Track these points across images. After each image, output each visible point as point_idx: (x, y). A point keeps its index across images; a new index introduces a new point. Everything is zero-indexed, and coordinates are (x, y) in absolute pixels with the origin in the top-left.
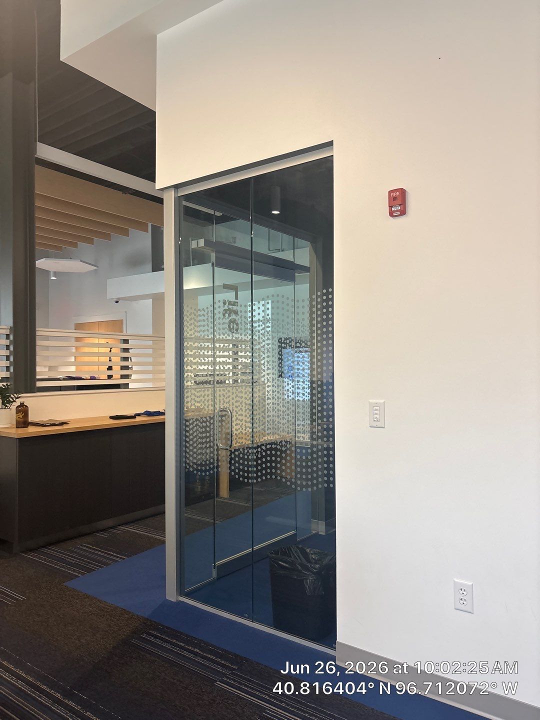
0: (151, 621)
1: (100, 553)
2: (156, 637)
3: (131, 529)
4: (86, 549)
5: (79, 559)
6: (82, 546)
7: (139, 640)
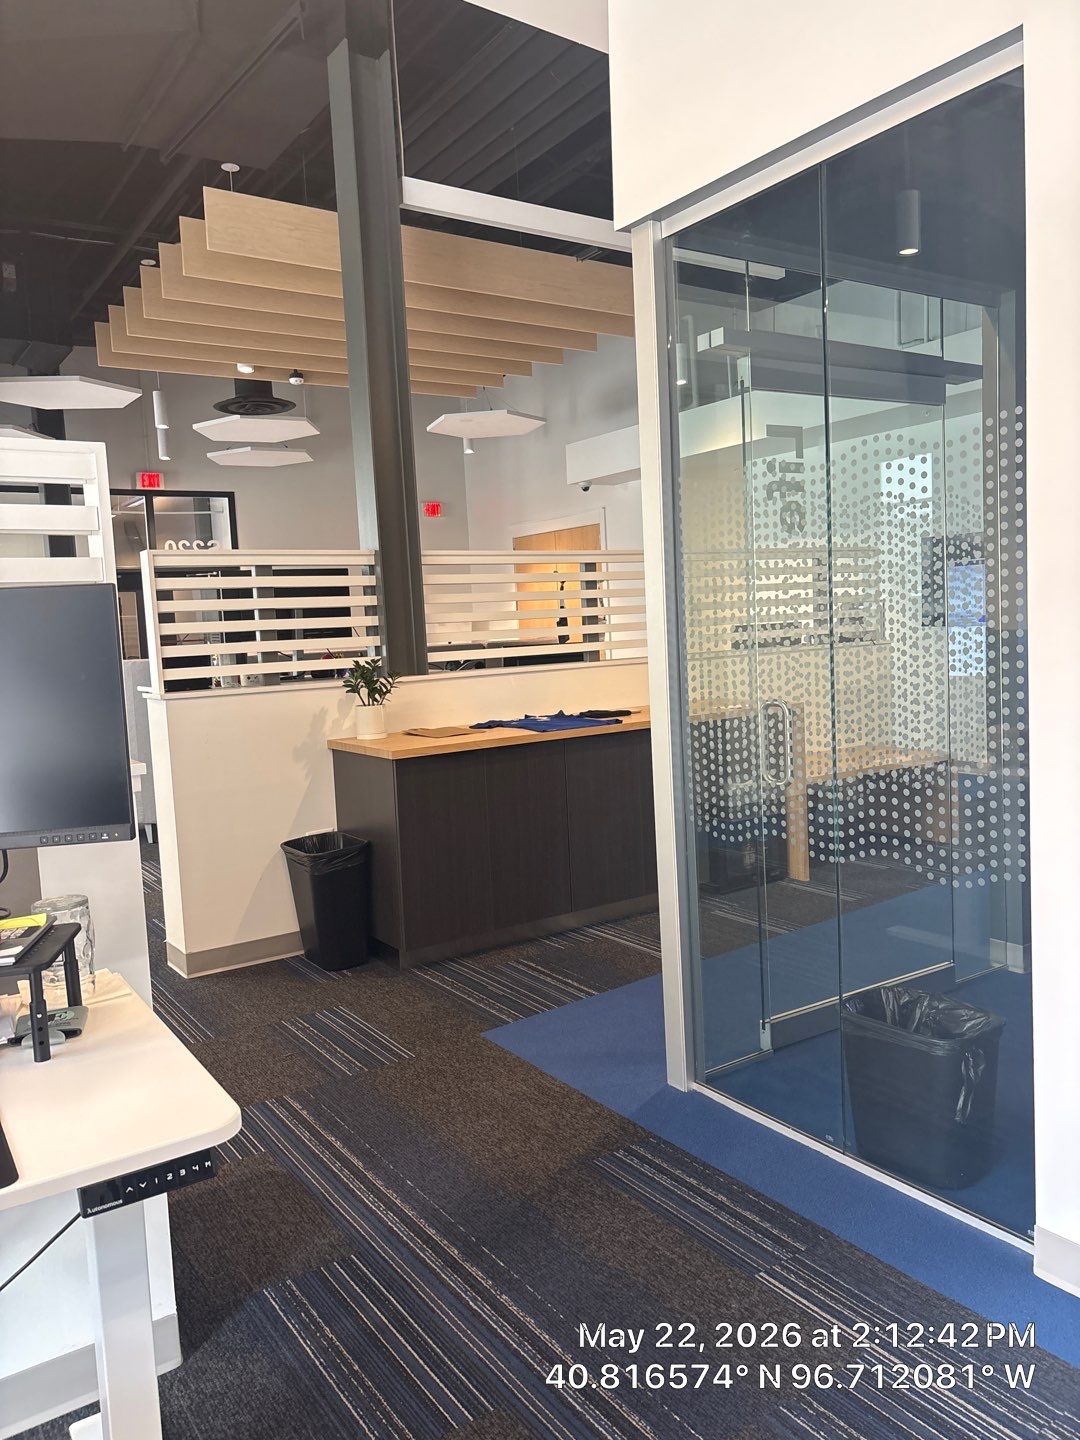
0: (634, 1125)
1: (549, 980)
2: (643, 1159)
3: (608, 934)
4: (525, 969)
5: (512, 989)
6: (520, 963)
7: (611, 1162)
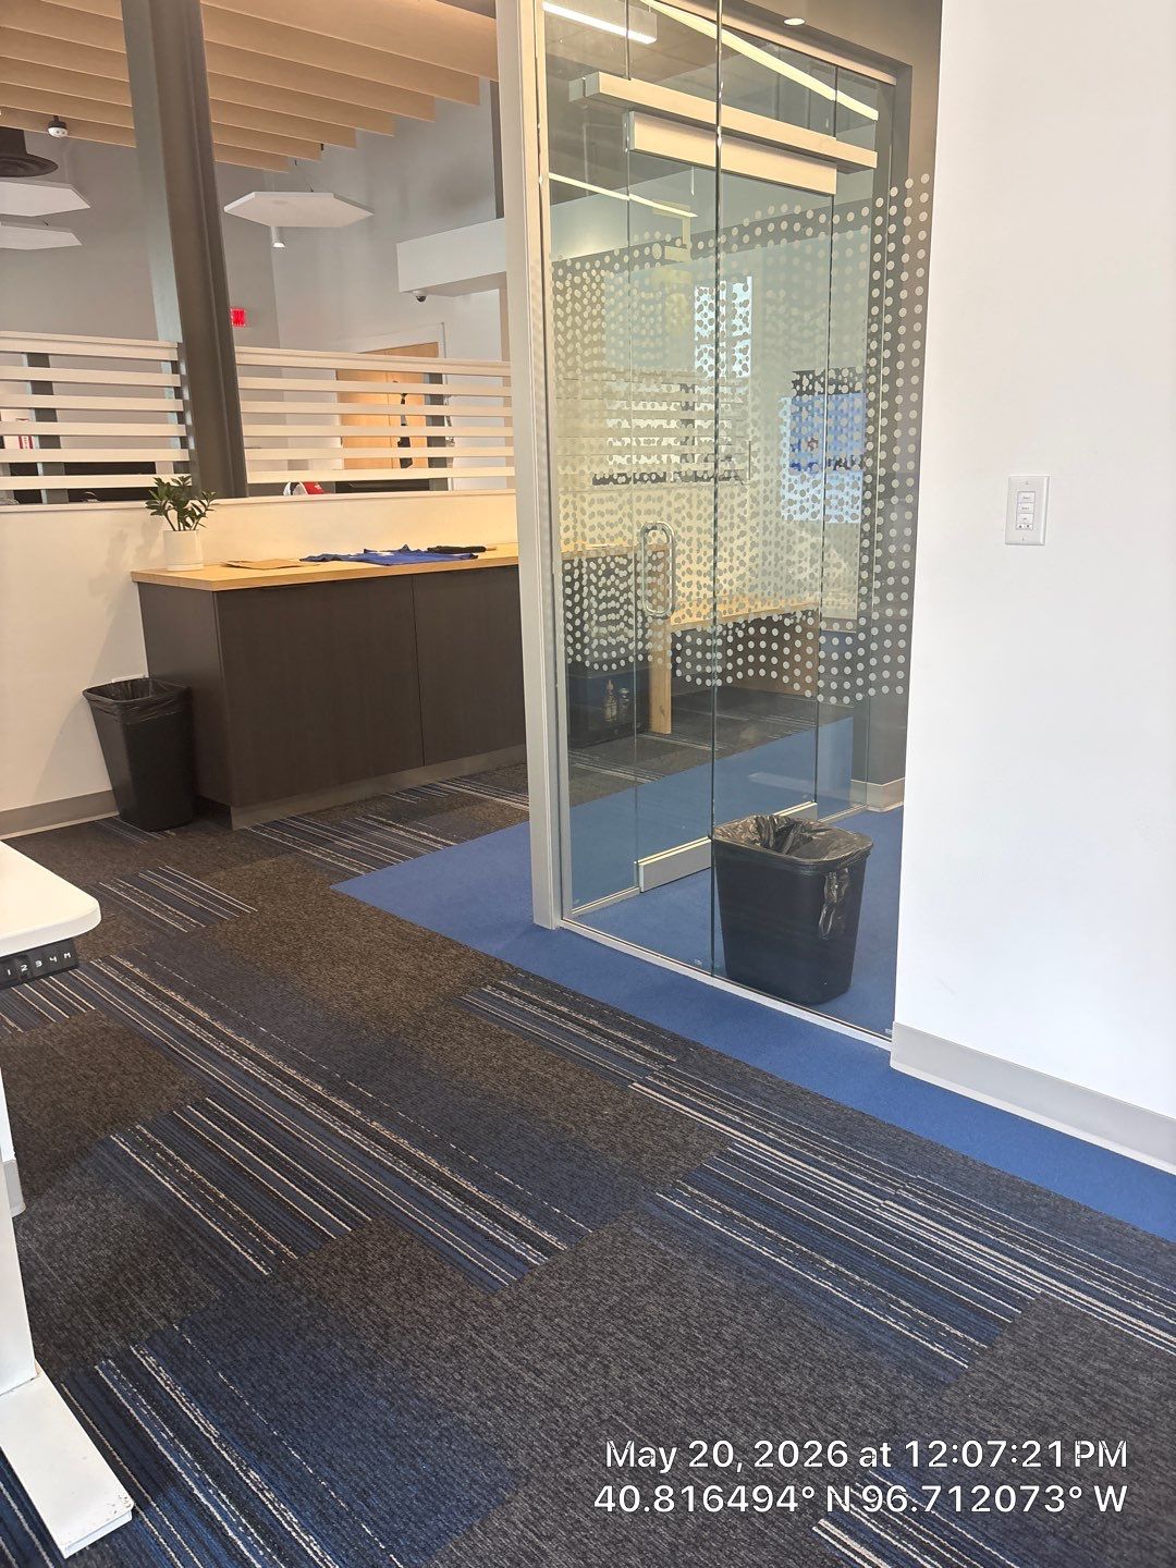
0: (501, 962)
1: (402, 833)
2: (511, 993)
3: (465, 789)
4: (375, 824)
5: (362, 843)
6: (368, 818)
7: (478, 997)
